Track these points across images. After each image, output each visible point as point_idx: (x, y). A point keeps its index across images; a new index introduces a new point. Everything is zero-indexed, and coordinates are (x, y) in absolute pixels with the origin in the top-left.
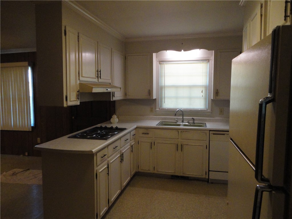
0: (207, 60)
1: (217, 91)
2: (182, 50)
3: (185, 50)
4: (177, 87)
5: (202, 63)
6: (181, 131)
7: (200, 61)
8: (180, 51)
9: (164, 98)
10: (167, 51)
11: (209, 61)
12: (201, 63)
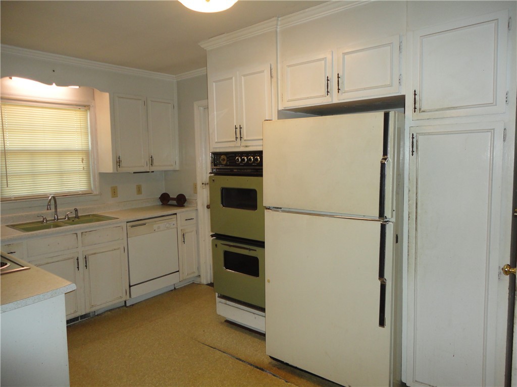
0: (84, 106)
1: (119, 158)
2: (54, 84)
3: (58, 84)
4: (32, 153)
5: (78, 111)
6: (82, 233)
7: (75, 106)
8: (50, 83)
9: (7, 176)
10: (13, 78)
11: (89, 109)
12: (75, 111)
